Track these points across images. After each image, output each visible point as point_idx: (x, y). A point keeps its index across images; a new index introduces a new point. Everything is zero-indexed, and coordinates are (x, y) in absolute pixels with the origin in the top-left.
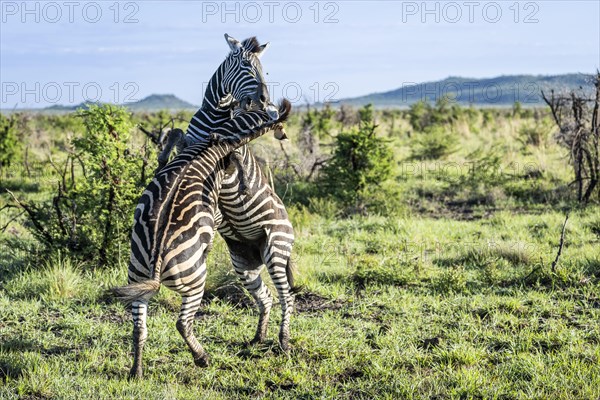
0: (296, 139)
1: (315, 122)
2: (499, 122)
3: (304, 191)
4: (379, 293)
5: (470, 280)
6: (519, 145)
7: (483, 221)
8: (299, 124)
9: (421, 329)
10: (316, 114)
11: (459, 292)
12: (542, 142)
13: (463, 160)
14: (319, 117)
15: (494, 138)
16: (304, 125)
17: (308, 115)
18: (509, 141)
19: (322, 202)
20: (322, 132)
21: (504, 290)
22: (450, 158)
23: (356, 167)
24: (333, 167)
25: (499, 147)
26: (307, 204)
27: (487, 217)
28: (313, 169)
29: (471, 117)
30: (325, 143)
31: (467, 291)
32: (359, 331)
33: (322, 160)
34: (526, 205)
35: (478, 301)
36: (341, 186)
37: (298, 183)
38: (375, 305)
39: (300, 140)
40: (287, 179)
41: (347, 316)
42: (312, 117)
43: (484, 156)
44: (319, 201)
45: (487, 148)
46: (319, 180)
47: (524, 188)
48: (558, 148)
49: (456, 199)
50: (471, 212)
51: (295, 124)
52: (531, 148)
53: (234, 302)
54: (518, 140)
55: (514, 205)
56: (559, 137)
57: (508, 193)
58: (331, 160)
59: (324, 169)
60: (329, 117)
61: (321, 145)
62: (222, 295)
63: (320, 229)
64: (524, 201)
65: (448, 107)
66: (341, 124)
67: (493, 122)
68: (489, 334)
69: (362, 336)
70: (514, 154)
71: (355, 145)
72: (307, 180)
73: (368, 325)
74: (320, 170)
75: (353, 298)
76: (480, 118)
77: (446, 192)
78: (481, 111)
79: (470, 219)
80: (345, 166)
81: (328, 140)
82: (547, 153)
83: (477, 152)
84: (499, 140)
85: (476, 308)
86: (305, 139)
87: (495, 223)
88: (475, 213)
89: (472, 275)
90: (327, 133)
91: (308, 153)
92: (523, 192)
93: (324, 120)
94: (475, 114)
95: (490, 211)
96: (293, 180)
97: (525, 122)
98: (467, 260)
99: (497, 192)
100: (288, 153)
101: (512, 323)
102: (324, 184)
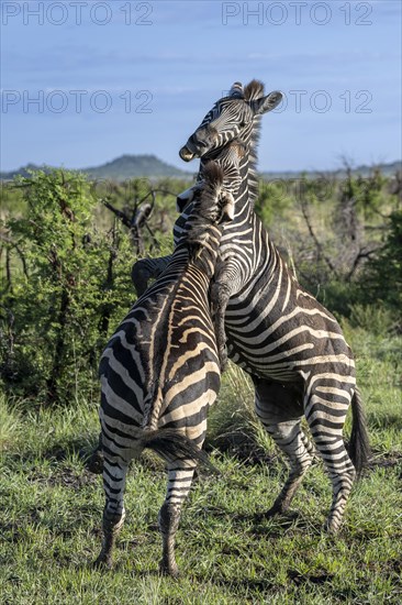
0: (331, 219)
1: (359, 195)
3: (342, 294)
8: (335, 198)
10: (360, 183)
14: (364, 187)
16: (343, 200)
17: (349, 185)
19: (368, 310)
20: (369, 210)
24: (385, 261)
26: (347, 314)
28: (356, 263)
30: (374, 225)
33: (369, 250)
36: (396, 287)
37: (334, 283)
39: (336, 222)
40: (318, 277)
42: (354, 187)
44: (364, 309)
46: (365, 280)
51: (330, 197)
53: (241, 457)
58: (382, 250)
59: (372, 264)
60: (379, 188)
61: (366, 228)
62: (224, 446)
63: (365, 350)
66: (396, 197)
74: (366, 264)
81: (378, 221)
86: (344, 220)
90: (377, 212)
91: (348, 240)
93: (371, 192)
96: (327, 280)
100: (319, 239)
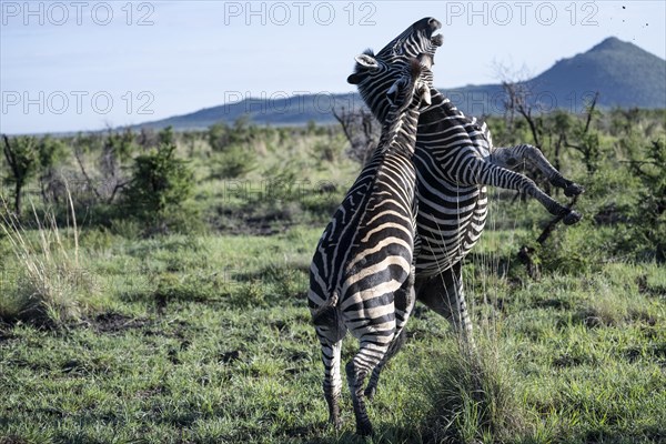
2: (295, 140)
4: (180, 310)
5: (268, 293)
6: (314, 161)
7: (281, 235)
9: (221, 343)
11: (257, 305)
12: (335, 158)
13: (260, 178)
15: (291, 155)
18: (304, 157)
21: (301, 301)
22: (248, 176)
23: (156, 188)
25: (295, 163)
27: (284, 232)
29: (268, 136)
31: (265, 304)
32: (161, 347)
34: (321, 218)
35: (276, 314)
38: (177, 321)
41: (149, 333)
43: (280, 172)
45: (283, 164)
47: (319, 202)
48: (351, 162)
49: (254, 215)
50: (269, 227)
52: (325, 163)
54: (313, 156)
55: (310, 219)
56: (351, 152)
57: (304, 207)
64: (319, 214)
65: (246, 127)
67: (290, 140)
68: (288, 345)
69: (164, 352)
70: (309, 170)
71: (154, 167)
72: (109, 203)
73: (169, 341)
75: (155, 316)
76: (277, 137)
77: (245, 209)
78: (278, 129)
79: (269, 235)
80: (144, 187)
82: (340, 168)
83: (273, 169)
84: (294, 157)
85: (274, 321)
87: (291, 238)
88: (273, 228)
89: (269, 288)
92: (318, 206)
94: (272, 133)
95: (287, 226)
97: (319, 139)
98: (266, 274)
99: (294, 207)
101: (309, 332)
102: (125, 205)
